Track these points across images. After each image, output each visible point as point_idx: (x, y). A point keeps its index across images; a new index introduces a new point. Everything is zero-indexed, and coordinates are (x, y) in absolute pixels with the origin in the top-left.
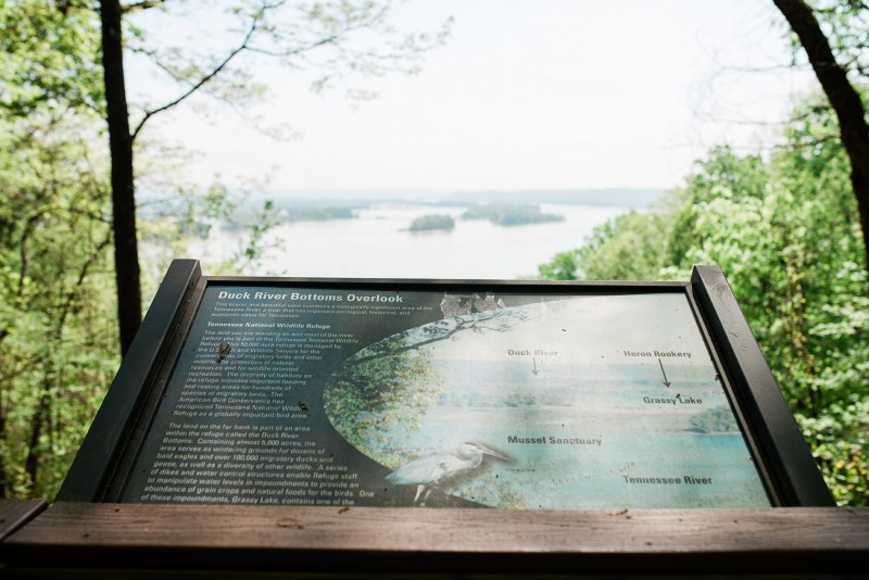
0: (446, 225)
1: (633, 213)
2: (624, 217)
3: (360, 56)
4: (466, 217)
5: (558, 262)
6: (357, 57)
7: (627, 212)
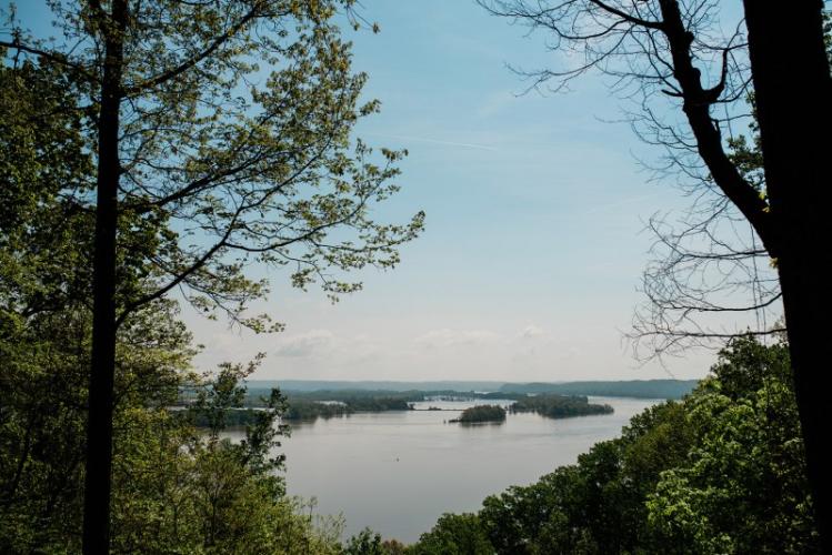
0: (496, 416)
1: (670, 404)
2: (661, 407)
3: (335, 249)
4: (515, 409)
5: (598, 453)
6: (333, 251)
7: (665, 403)
